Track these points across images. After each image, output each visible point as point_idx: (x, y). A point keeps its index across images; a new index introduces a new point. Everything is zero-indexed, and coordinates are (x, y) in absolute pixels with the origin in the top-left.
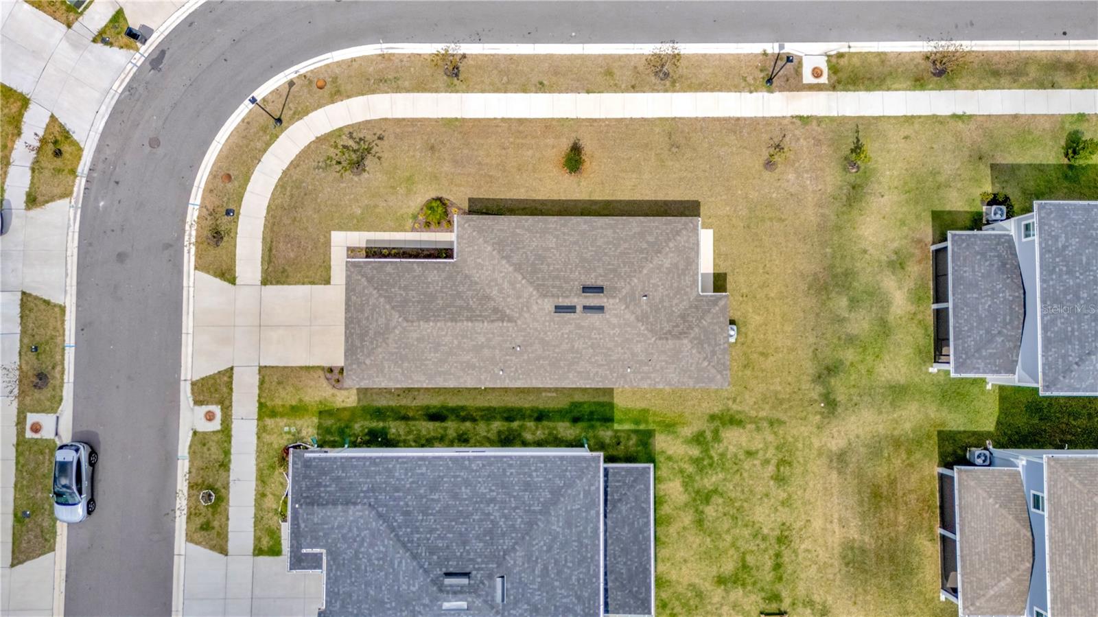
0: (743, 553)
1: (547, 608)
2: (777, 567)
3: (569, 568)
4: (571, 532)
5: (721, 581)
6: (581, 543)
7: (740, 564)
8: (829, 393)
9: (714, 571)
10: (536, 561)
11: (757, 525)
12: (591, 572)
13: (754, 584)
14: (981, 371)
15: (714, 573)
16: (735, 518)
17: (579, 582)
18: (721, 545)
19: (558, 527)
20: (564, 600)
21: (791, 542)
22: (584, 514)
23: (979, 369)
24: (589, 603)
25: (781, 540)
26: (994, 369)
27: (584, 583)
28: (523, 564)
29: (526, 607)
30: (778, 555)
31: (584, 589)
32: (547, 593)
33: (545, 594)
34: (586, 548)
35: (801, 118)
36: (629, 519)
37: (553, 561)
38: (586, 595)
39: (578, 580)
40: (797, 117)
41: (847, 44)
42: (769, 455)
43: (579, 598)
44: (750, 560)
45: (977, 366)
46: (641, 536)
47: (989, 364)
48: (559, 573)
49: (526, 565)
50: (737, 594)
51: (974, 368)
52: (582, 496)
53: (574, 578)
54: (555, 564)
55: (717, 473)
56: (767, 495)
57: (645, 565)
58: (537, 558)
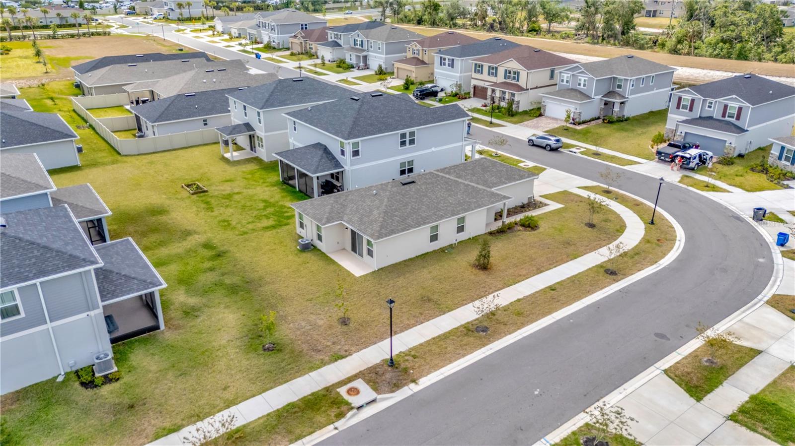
35: (342, 357)
40: (346, 356)
41: (340, 429)
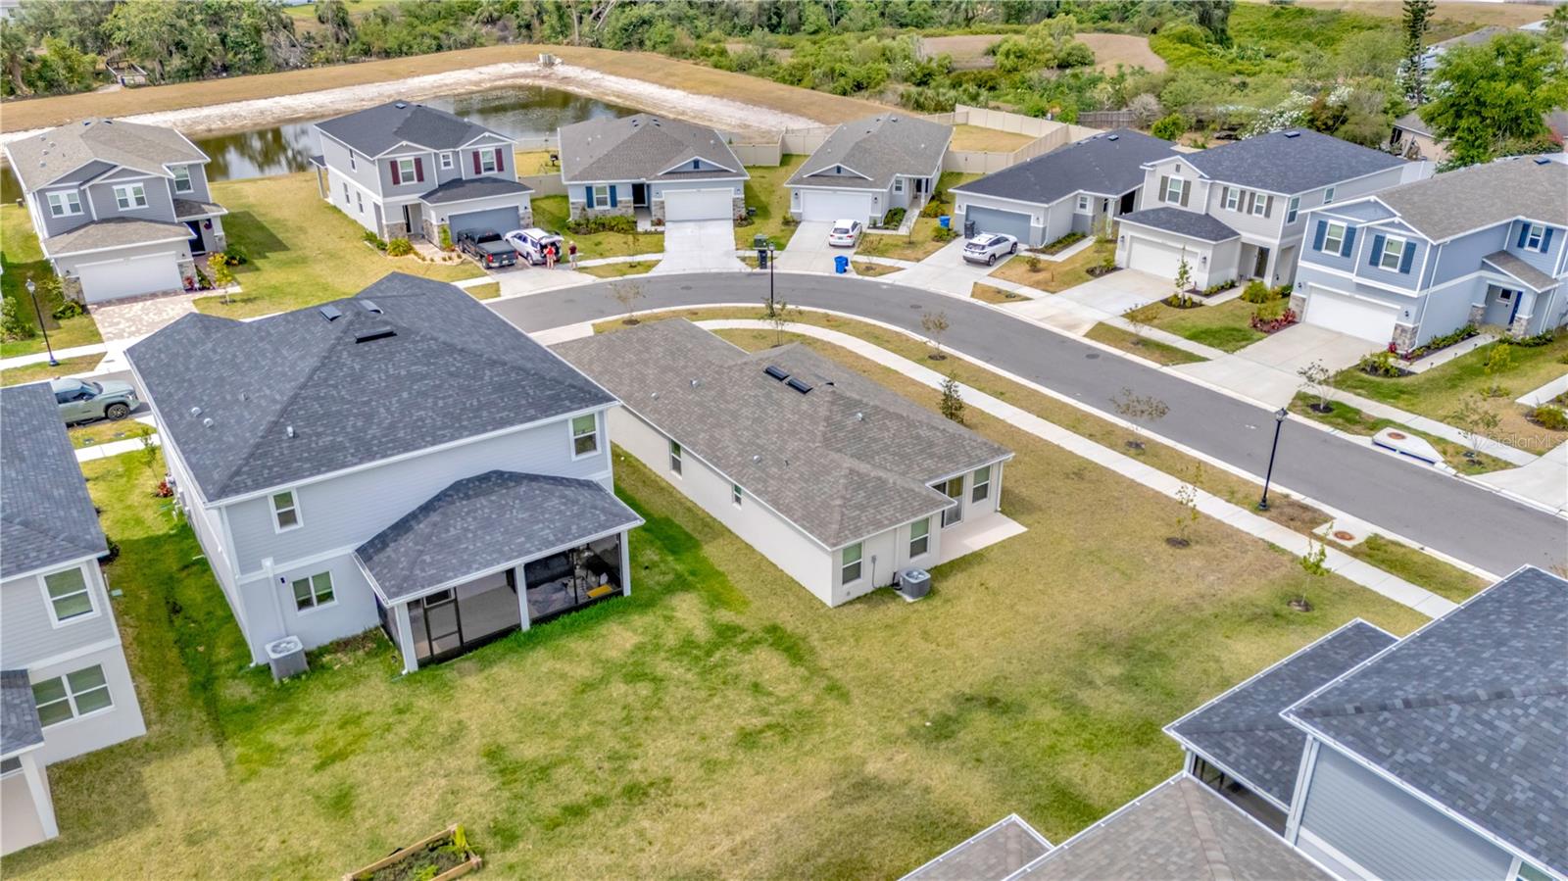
0: (571, 759)
1: (363, 392)
2: (576, 812)
3: (435, 404)
4: (490, 394)
5: (493, 754)
6: (479, 409)
7: (544, 763)
8: (956, 721)
9: (508, 737)
10: (429, 364)
11: (638, 751)
12: (439, 433)
13: (517, 797)
14: (1231, 759)
15: (502, 741)
16: (628, 720)
17: (417, 420)
18: (565, 724)
19: (491, 378)
20: (382, 410)
21: (641, 803)
22: (524, 402)
23: (1228, 752)
24: (388, 442)
25: (635, 793)
26: (1260, 772)
27: (420, 427)
28: (420, 351)
29: (357, 367)
30: (599, 802)
31: (409, 430)
32: (387, 387)
33: (383, 384)
34: (475, 417)
35: (1272, 545)
36: (543, 513)
37: (438, 382)
38: (401, 434)
39: (421, 419)
40: (1268, 542)
42: (775, 710)
43: (392, 426)
44: (561, 773)
45: (1229, 745)
46: (523, 539)
47: (1257, 757)
48: (424, 394)
49: (419, 354)
50: (484, 784)
51: (1220, 746)
52: (548, 393)
53: (423, 413)
54: (435, 386)
55: (689, 670)
56: (704, 738)
57: (475, 561)
58: (433, 364)
